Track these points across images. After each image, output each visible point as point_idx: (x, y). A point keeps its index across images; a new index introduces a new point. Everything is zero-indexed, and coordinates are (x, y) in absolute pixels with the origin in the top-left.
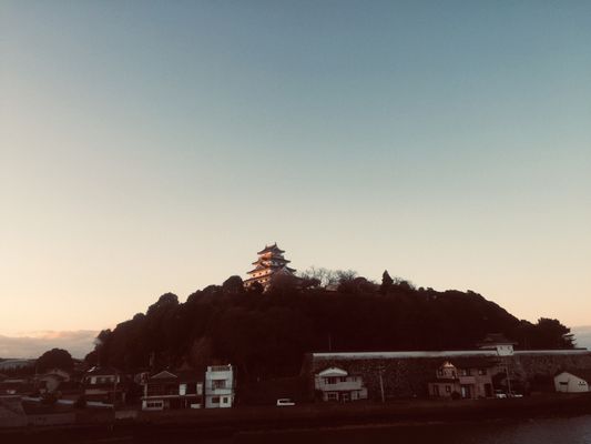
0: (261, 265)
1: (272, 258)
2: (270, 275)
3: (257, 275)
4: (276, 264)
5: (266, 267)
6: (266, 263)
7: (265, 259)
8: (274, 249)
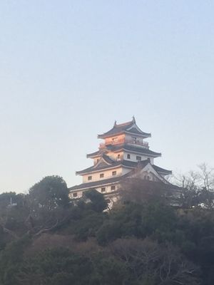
0: (103, 159)
1: (126, 147)
2: (121, 179)
3: (96, 177)
4: (133, 158)
5: (114, 163)
6: (113, 156)
7: (111, 147)
8: (130, 129)
